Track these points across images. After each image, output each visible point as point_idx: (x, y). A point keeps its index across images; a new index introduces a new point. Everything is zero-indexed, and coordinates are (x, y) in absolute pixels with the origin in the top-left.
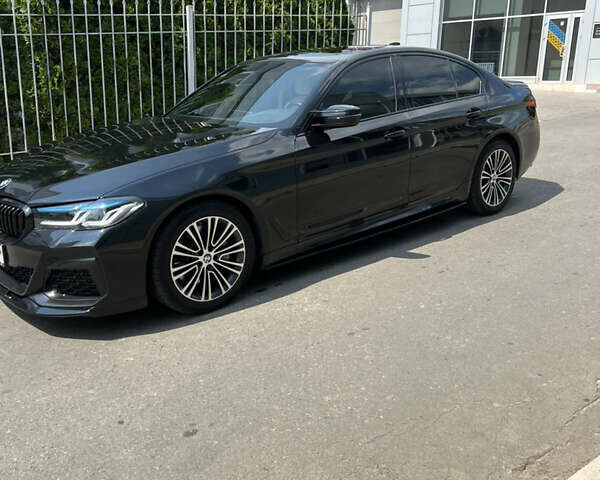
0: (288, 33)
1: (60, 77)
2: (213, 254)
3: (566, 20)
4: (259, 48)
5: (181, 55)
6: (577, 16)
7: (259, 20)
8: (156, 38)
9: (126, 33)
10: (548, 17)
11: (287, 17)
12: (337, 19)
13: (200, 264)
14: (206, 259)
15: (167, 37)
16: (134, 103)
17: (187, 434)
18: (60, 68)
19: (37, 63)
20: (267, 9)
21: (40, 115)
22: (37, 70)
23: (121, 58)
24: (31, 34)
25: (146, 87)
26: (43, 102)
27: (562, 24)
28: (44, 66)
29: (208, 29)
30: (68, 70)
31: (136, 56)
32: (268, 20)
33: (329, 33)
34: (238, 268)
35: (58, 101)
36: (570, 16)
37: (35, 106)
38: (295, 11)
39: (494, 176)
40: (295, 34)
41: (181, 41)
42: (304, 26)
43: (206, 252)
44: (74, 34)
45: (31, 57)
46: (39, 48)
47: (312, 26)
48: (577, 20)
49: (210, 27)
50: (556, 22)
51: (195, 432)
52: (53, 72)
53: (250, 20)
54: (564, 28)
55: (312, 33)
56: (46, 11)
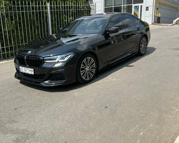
0: (75, 10)
1: (14, 24)
2: (88, 67)
3: (138, 6)
4: (67, 15)
5: (47, 17)
6: (141, 5)
7: (67, 7)
8: (40, 12)
9: (31, 11)
10: (133, 5)
11: (74, 6)
12: (87, 6)
13: (86, 70)
14: (87, 69)
15: (43, 12)
16: (35, 31)
17: (106, 108)
18: (14, 22)
19: (7, 21)
20: (69, 4)
21: (8, 36)
22: (7, 23)
23: (30, 18)
24: (5, 12)
25: (38, 27)
26: (9, 32)
27: (137, 7)
28: (9, 21)
29: (54, 10)
30: (16, 22)
31: (35, 18)
32: (69, 7)
33: (85, 10)
34: (94, 71)
35: (13, 32)
36: (139, 5)
37: (7, 33)
38: (76, 4)
39: (143, 45)
40: (77, 11)
41: (46, 13)
42: (79, 9)
43: (87, 67)
44: (17, 12)
45: (5, 19)
46: (7, 16)
47: (81, 8)
48: (141, 6)
49: (54, 9)
50: (136, 6)
51: (107, 107)
52: (12, 23)
53: (65, 7)
54: (138, 8)
55: (81, 10)
56: (9, 5)
